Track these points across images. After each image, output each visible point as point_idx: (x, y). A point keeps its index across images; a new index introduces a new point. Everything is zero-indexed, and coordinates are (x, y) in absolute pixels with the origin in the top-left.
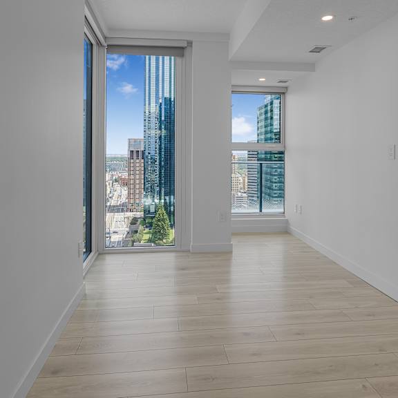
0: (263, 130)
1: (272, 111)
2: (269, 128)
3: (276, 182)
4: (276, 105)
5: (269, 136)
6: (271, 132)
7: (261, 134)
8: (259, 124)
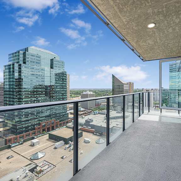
0: (8, 77)
1: (13, 68)
2: (12, 76)
3: (16, 102)
4: (16, 66)
5: (11, 80)
6: (13, 78)
7: (6, 78)
8: (5, 74)
